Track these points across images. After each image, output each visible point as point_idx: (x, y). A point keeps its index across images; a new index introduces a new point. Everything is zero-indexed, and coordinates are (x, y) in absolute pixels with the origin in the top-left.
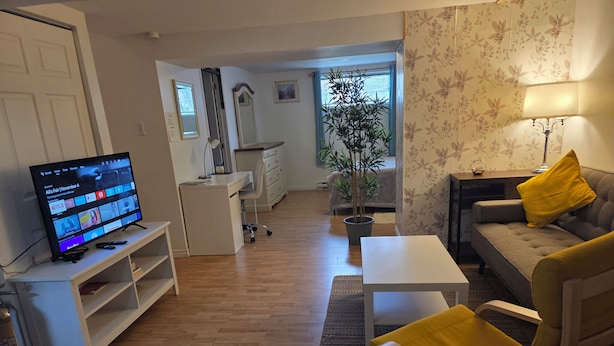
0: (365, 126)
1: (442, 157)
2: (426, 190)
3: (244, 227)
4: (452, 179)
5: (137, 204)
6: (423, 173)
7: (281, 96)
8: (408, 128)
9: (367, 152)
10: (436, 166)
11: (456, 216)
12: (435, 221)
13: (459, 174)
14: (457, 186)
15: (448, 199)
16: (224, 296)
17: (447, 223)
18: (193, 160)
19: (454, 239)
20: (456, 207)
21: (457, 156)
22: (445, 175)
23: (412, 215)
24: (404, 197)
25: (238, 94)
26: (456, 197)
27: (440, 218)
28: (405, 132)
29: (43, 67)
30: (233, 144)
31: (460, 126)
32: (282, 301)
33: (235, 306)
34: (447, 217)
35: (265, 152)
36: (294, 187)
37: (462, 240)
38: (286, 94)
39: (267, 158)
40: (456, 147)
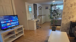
0: (56, 12)
1: (70, 18)
2: (66, 23)
3: (37, 26)
4: (71, 22)
5: (18, 22)
6: (66, 20)
7: (46, 8)
8: (64, 13)
9: (56, 16)
10: (68, 19)
11: (71, 28)
12: (67, 29)
13: (73, 21)
14: (72, 23)
15: (70, 25)
16: (30, 37)
17: (69, 29)
18: (31, 17)
19: (70, 32)
20: (71, 27)
21: (73, 18)
22: (70, 21)
23: (63, 27)
24: (62, 24)
25: (39, 8)
26: (72, 25)
27: (68, 28)
28: (63, 13)
29: (4, 2)
30: (38, 15)
31: (74, 12)
32: (38, 39)
33: (31, 39)
34: (70, 28)
35: (42, 16)
36: (47, 21)
37: (72, 32)
38: (47, 8)
39: (42, 17)
40: (73, 16)
